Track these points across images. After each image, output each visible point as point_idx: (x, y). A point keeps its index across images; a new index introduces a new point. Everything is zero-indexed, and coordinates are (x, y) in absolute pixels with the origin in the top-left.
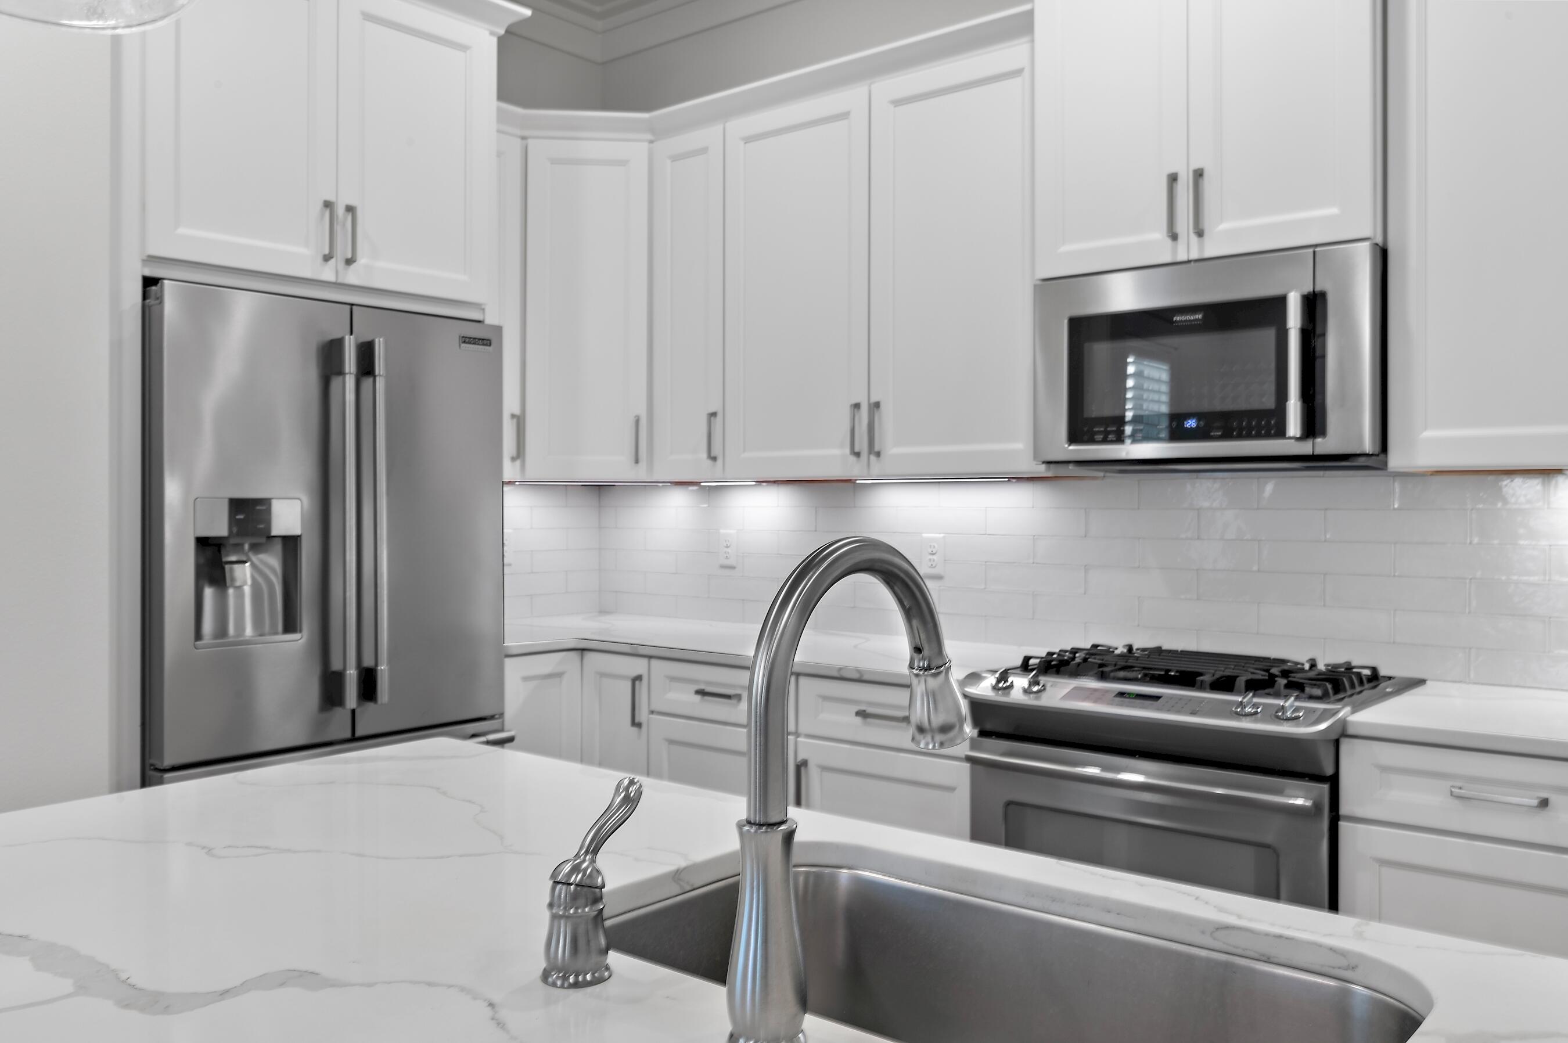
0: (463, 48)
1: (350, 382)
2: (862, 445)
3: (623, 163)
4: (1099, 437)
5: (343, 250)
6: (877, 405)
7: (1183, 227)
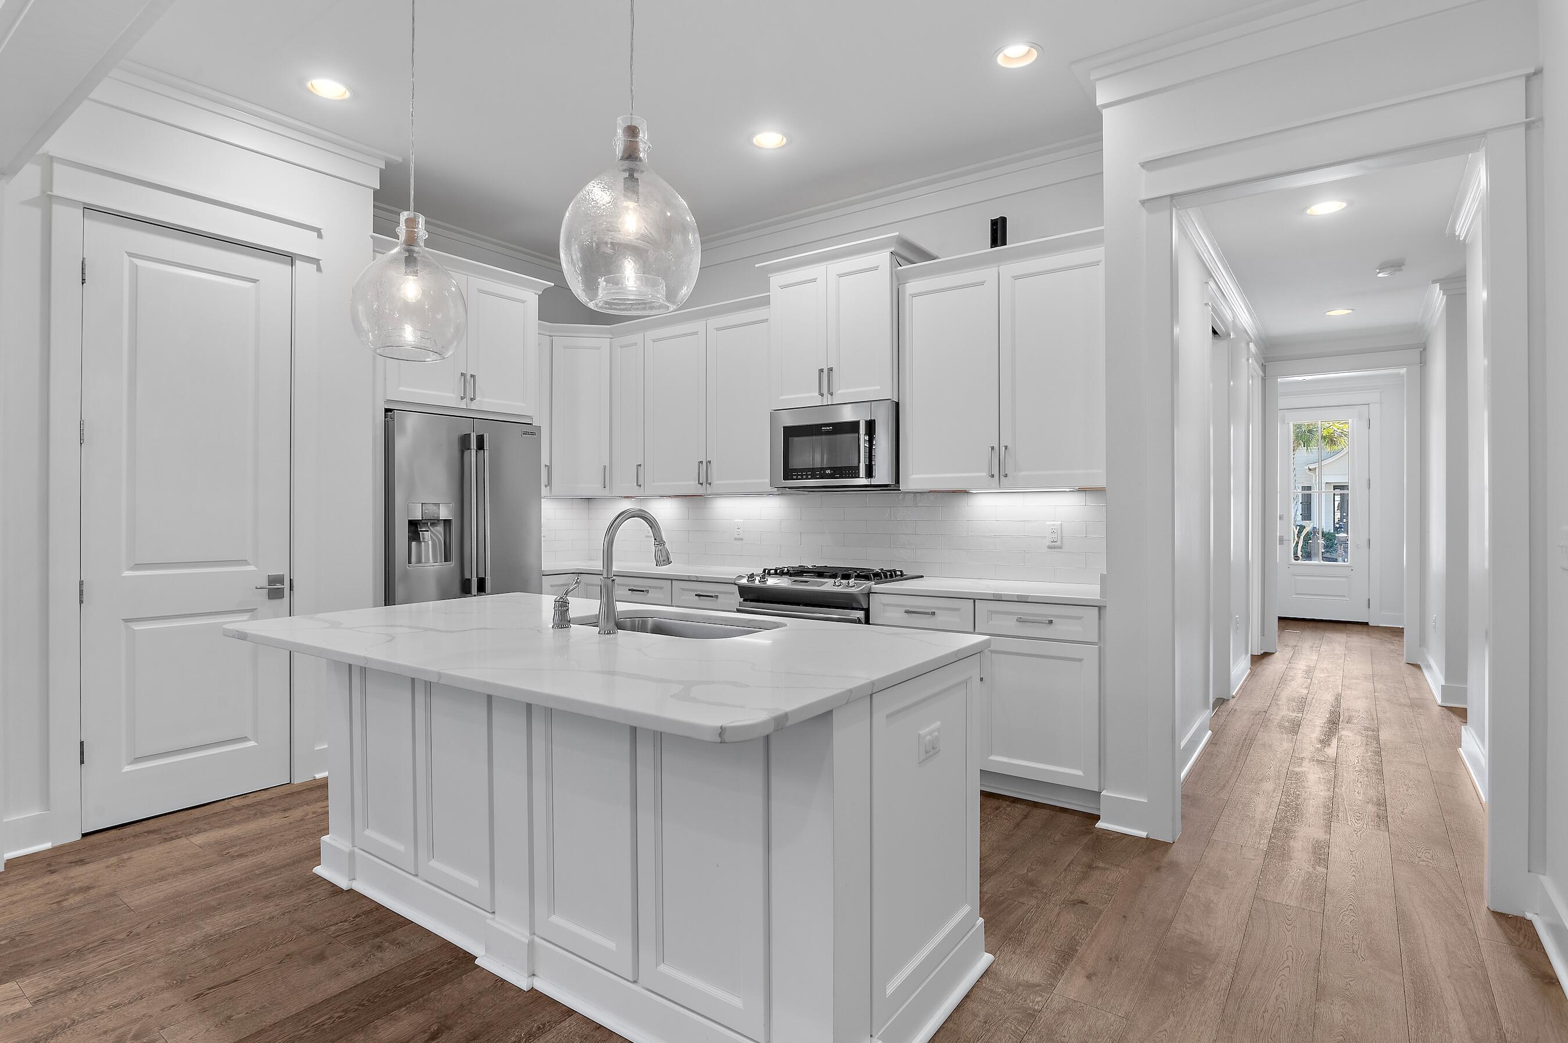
0: (523, 302)
1: (473, 452)
2: (703, 480)
3: (598, 348)
4: (795, 477)
5: (470, 394)
6: (710, 462)
7: (825, 391)
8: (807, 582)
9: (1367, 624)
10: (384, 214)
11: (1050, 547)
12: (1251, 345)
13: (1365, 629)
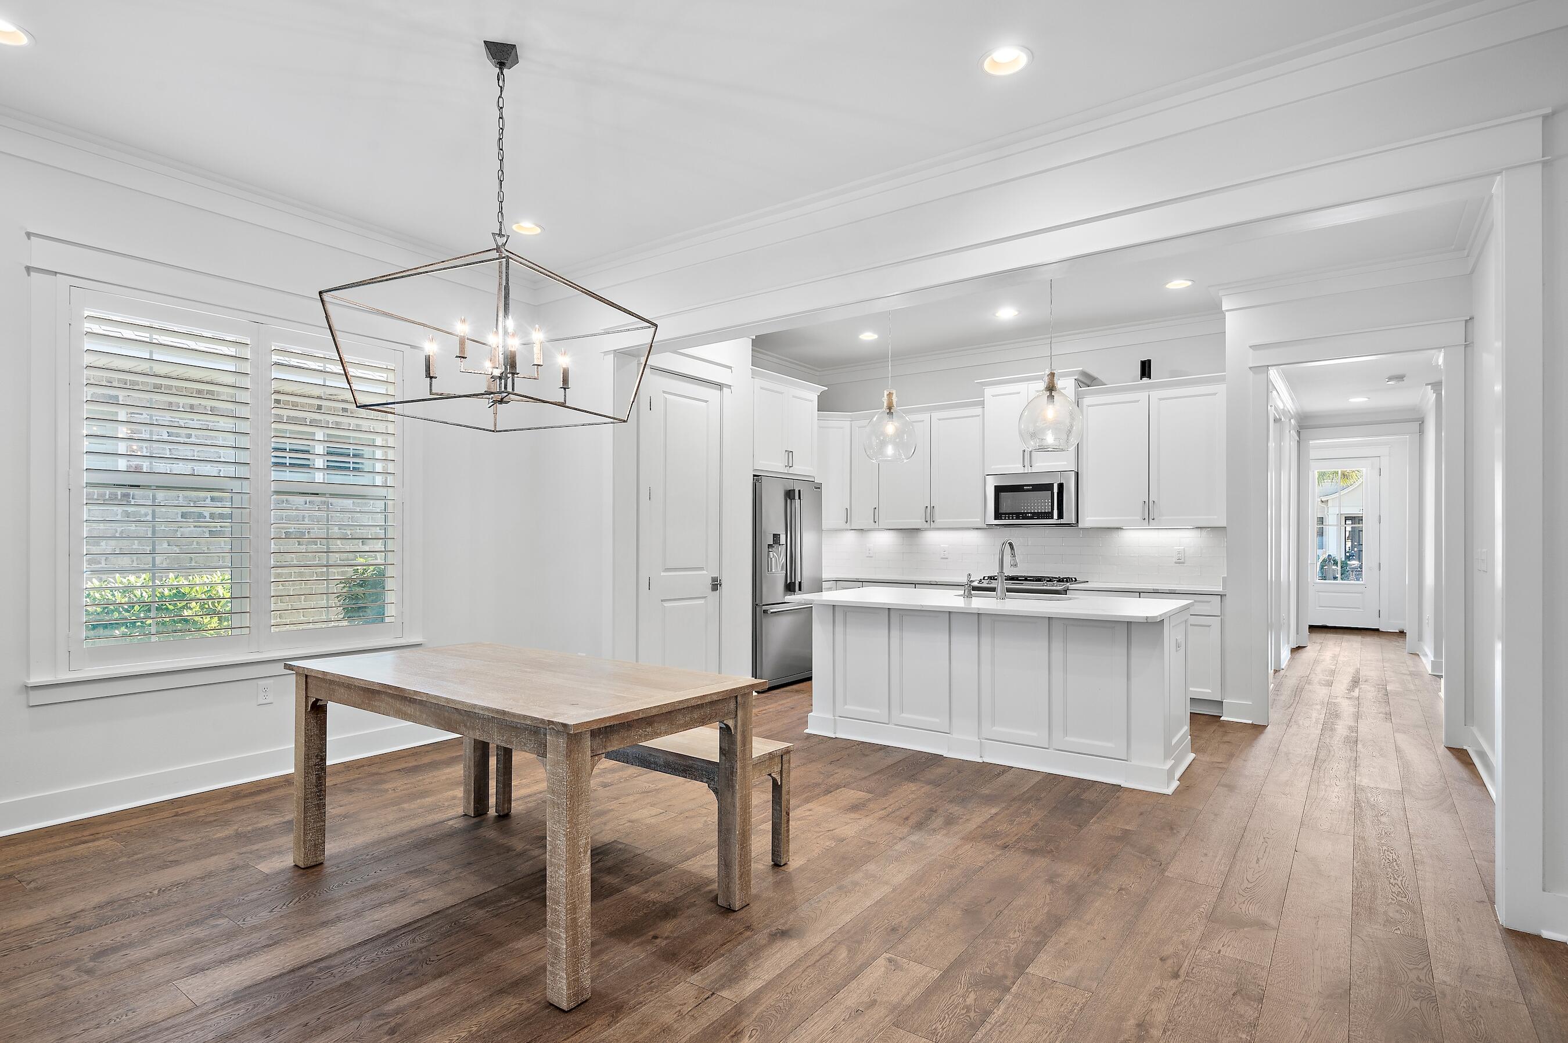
0: (812, 401)
2: (928, 519)
4: (1004, 518)
5: (791, 464)
6: (933, 507)
7: (1027, 463)
8: (1022, 584)
9: (1378, 630)
10: (760, 355)
11: (1176, 563)
12: (1292, 421)
13: (1377, 633)
